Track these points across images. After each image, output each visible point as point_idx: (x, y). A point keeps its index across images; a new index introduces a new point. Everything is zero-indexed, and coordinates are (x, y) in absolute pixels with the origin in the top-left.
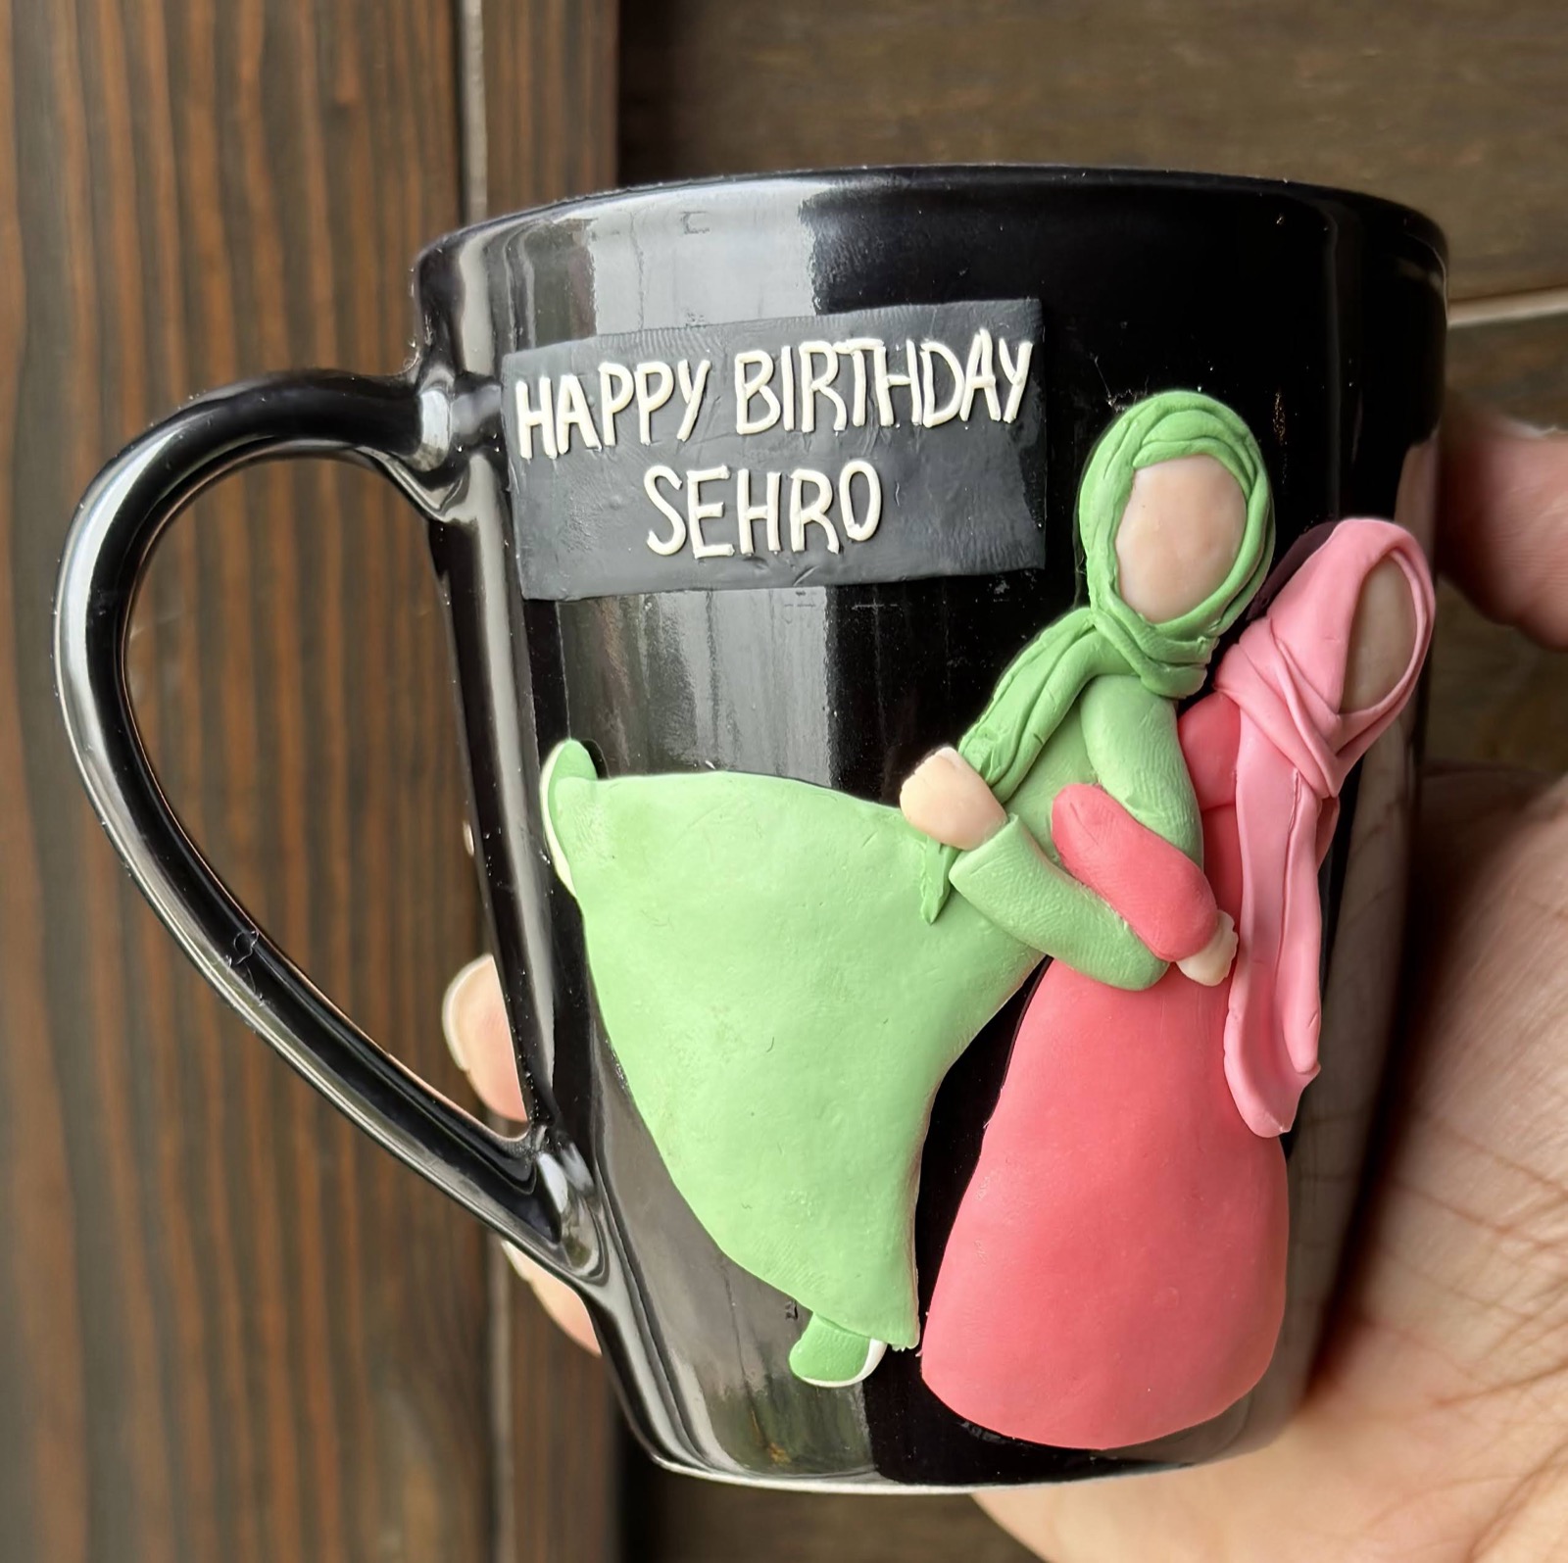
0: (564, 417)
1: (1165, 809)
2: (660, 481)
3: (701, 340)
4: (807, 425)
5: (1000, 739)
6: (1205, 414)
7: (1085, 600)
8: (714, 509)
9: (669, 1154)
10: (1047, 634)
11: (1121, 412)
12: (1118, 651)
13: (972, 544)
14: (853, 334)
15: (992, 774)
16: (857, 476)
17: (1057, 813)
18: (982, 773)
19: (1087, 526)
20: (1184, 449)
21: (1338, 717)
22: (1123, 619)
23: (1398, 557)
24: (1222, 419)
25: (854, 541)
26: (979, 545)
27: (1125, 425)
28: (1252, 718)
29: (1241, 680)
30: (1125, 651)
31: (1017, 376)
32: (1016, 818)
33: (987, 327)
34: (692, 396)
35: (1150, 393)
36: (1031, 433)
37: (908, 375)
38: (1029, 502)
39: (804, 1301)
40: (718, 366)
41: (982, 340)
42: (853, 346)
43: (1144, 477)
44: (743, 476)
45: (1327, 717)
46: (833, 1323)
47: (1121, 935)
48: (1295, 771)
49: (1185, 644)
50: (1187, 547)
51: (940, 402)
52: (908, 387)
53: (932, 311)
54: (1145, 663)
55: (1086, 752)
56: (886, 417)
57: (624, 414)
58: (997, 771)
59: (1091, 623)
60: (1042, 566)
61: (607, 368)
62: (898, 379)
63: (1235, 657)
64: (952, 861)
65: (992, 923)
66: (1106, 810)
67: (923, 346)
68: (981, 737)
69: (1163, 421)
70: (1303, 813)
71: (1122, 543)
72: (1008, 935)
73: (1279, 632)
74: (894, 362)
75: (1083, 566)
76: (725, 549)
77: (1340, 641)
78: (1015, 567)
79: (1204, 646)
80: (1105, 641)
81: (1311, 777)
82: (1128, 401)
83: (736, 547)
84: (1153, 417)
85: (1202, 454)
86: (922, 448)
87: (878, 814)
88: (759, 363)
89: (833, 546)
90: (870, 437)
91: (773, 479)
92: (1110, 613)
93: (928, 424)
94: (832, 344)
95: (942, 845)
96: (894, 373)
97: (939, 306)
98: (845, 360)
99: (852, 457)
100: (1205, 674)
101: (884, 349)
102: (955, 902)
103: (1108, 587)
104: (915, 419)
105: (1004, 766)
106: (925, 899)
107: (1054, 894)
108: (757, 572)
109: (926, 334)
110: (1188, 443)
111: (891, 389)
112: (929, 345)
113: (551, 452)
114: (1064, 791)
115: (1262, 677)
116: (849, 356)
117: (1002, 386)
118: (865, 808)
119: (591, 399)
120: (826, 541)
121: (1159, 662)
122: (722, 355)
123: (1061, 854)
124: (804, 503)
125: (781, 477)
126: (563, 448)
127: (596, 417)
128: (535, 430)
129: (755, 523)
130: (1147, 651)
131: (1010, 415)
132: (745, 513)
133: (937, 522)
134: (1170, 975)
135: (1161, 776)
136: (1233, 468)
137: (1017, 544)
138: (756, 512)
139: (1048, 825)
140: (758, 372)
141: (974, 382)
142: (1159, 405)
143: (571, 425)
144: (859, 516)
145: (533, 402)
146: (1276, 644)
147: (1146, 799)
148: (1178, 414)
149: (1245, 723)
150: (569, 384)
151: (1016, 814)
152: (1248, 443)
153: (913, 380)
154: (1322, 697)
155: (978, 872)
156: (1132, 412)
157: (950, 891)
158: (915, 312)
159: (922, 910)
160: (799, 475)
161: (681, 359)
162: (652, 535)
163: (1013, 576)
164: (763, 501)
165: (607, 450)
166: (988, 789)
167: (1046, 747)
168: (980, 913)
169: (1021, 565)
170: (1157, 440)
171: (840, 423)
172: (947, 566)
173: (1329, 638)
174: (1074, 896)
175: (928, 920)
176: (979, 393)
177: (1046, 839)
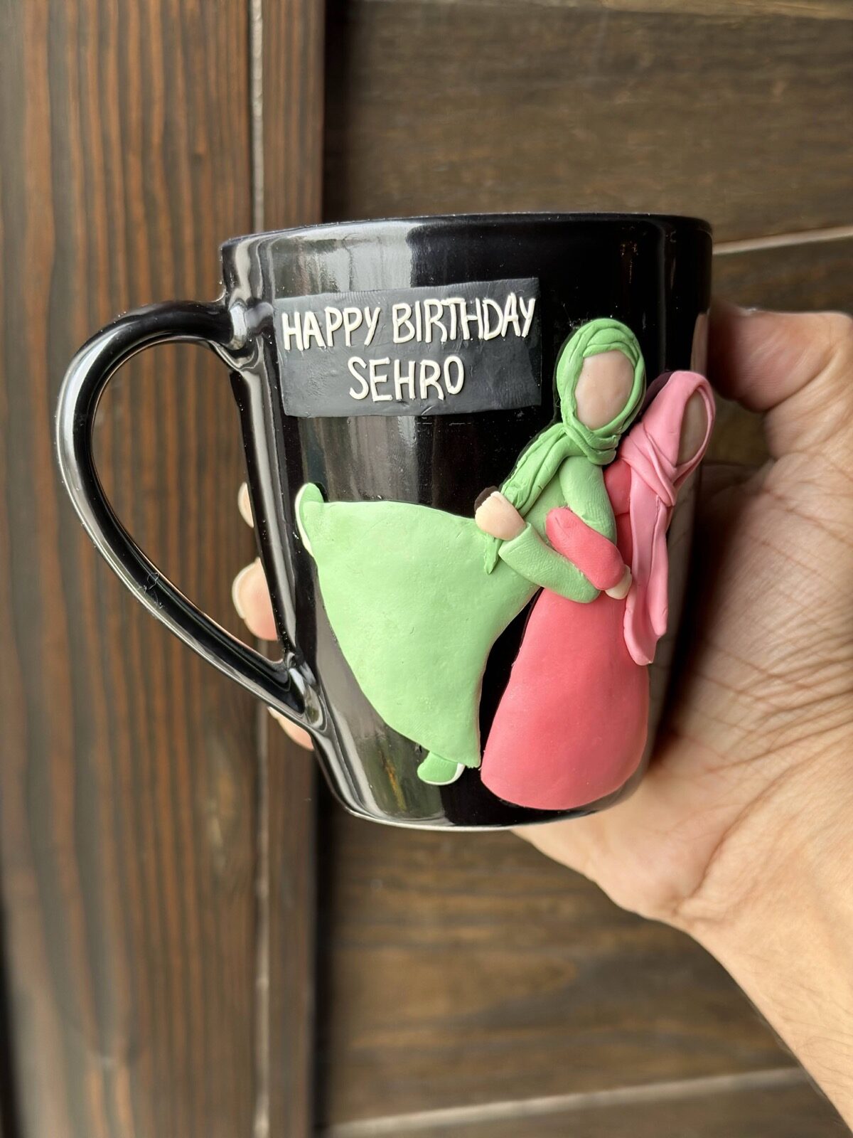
0: (307, 332)
1: (600, 520)
2: (355, 365)
3: (376, 298)
4: (428, 339)
5: (522, 489)
6: (616, 330)
7: (559, 419)
8: (383, 378)
9: (360, 678)
10: (542, 436)
11: (576, 330)
12: (577, 446)
13: (507, 396)
14: (450, 295)
15: (518, 504)
16: (452, 364)
17: (549, 522)
18: (514, 504)
19: (561, 385)
20: (607, 349)
21: (676, 469)
22: (579, 430)
23: (701, 390)
24: (622, 331)
25: (451, 394)
26: (510, 394)
27: (578, 337)
28: (637, 473)
29: (632, 455)
30: (581, 446)
31: (528, 315)
32: (530, 525)
33: (514, 291)
34: (371, 324)
35: (589, 321)
36: (535, 340)
37: (476, 315)
38: (534, 375)
39: (425, 746)
40: (384, 310)
41: (511, 298)
42: (450, 302)
43: (588, 362)
44: (397, 363)
45: (670, 469)
46: (440, 756)
47: (580, 579)
48: (657, 496)
49: (607, 439)
50: (608, 393)
51: (492, 328)
52: (477, 321)
53: (488, 284)
54: (590, 451)
55: (562, 492)
56: (466, 336)
57: (337, 332)
58: (521, 503)
59: (564, 431)
60: (540, 404)
61: (329, 310)
62: (472, 318)
63: (629, 443)
64: (500, 545)
65: (517, 573)
66: (574, 522)
67: (484, 301)
68: (512, 486)
69: (596, 335)
70: (661, 517)
71: (579, 393)
72: (525, 579)
73: (647, 429)
74: (470, 309)
75: (559, 403)
76: (388, 397)
77: (677, 433)
78: (527, 405)
79: (615, 440)
80: (571, 441)
81: (664, 498)
82: (579, 324)
83: (394, 396)
84: (592, 333)
85: (615, 350)
86: (483, 350)
87: (462, 523)
88: (404, 309)
89: (441, 396)
90: (459, 345)
91: (411, 364)
92: (573, 427)
93: (486, 339)
94: (440, 300)
95: (495, 538)
96: (470, 314)
97: (491, 282)
98: (446, 309)
99: (450, 354)
100: (615, 452)
101: (465, 304)
102: (501, 565)
103: (572, 415)
104: (480, 336)
105: (524, 501)
106: (486, 563)
107: (549, 561)
108: (404, 408)
109: (485, 296)
110: (609, 345)
111: (469, 322)
112: (487, 301)
113: (300, 347)
114: (551, 511)
115: (641, 451)
116: (448, 307)
117: (521, 320)
118: (457, 519)
119: (320, 324)
120: (438, 395)
121: (596, 450)
122: (386, 305)
123: (550, 540)
124: (427, 376)
125: (415, 364)
126: (307, 346)
127: (323, 333)
128: (292, 337)
129: (403, 386)
130: (591, 445)
131: (524, 335)
132: (398, 381)
133: (490, 384)
134: (602, 595)
135: (599, 504)
136: (628, 355)
137: (528, 395)
138: (403, 380)
139: (544, 527)
140: (403, 315)
141: (508, 318)
142: (594, 327)
143: (310, 336)
144: (453, 382)
145: (291, 324)
146: (647, 436)
147: (591, 516)
148: (603, 331)
149: (634, 474)
150: (310, 316)
151: (530, 522)
152: (634, 342)
153: (479, 317)
154: (668, 460)
155: (513, 551)
156: (581, 330)
157: (499, 559)
158: (479, 285)
159: (485, 567)
160: (424, 363)
161: (365, 307)
162: (352, 389)
163: (527, 410)
164: (407, 375)
165: (329, 348)
166: (516, 511)
167: (544, 491)
168: (513, 570)
169: (530, 404)
170: (595, 344)
171: (444, 339)
172: (495, 405)
173: (672, 432)
174: (558, 562)
175: (488, 572)
176: (510, 324)
177: (543, 533)
